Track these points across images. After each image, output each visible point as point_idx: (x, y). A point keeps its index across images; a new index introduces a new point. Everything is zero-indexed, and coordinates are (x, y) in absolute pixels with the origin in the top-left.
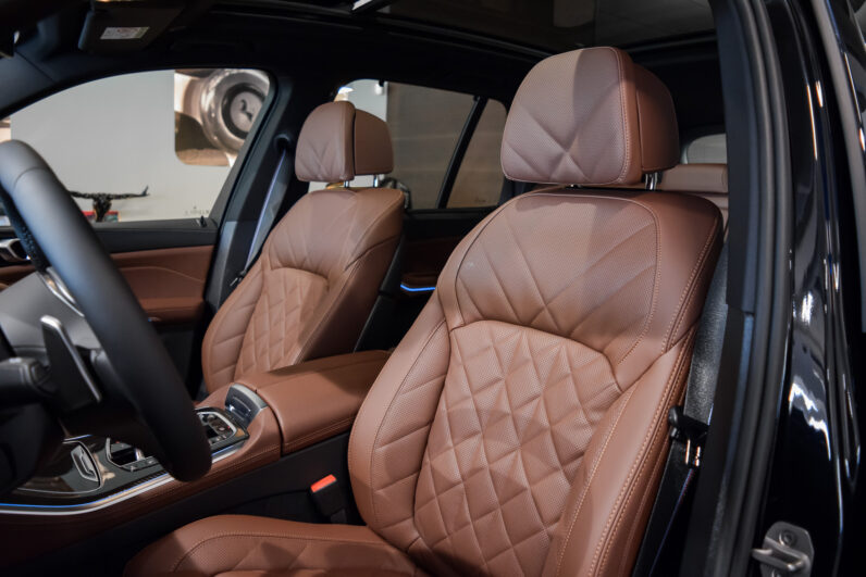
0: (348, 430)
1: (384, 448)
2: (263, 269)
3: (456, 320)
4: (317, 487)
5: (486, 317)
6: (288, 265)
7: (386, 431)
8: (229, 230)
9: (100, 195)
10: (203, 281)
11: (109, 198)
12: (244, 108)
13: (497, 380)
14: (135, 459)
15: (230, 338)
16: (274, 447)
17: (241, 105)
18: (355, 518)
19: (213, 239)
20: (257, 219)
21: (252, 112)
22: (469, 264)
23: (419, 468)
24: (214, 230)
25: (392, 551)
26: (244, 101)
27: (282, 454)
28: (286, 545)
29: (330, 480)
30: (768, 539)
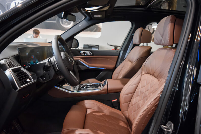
0: (120, 92)
1: (125, 96)
2: (125, 61)
3: (143, 73)
4: (113, 101)
5: (148, 73)
6: (129, 61)
7: (126, 93)
8: (122, 53)
9: (116, 46)
10: (115, 63)
11: (117, 47)
12: (149, 28)
13: (145, 86)
14: (84, 88)
15: (117, 74)
16: (106, 91)
17: (148, 28)
18: (119, 109)
19: (118, 54)
20: (127, 51)
21: (150, 29)
22: (147, 62)
23: (130, 101)
24: (118, 52)
25: (124, 117)
26: (149, 27)
27: (107, 93)
28: (102, 108)
29: (116, 100)
30: (167, 124)
